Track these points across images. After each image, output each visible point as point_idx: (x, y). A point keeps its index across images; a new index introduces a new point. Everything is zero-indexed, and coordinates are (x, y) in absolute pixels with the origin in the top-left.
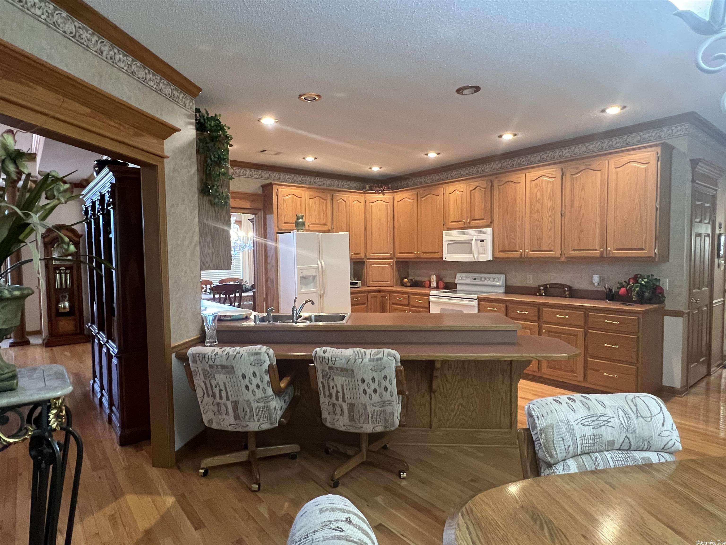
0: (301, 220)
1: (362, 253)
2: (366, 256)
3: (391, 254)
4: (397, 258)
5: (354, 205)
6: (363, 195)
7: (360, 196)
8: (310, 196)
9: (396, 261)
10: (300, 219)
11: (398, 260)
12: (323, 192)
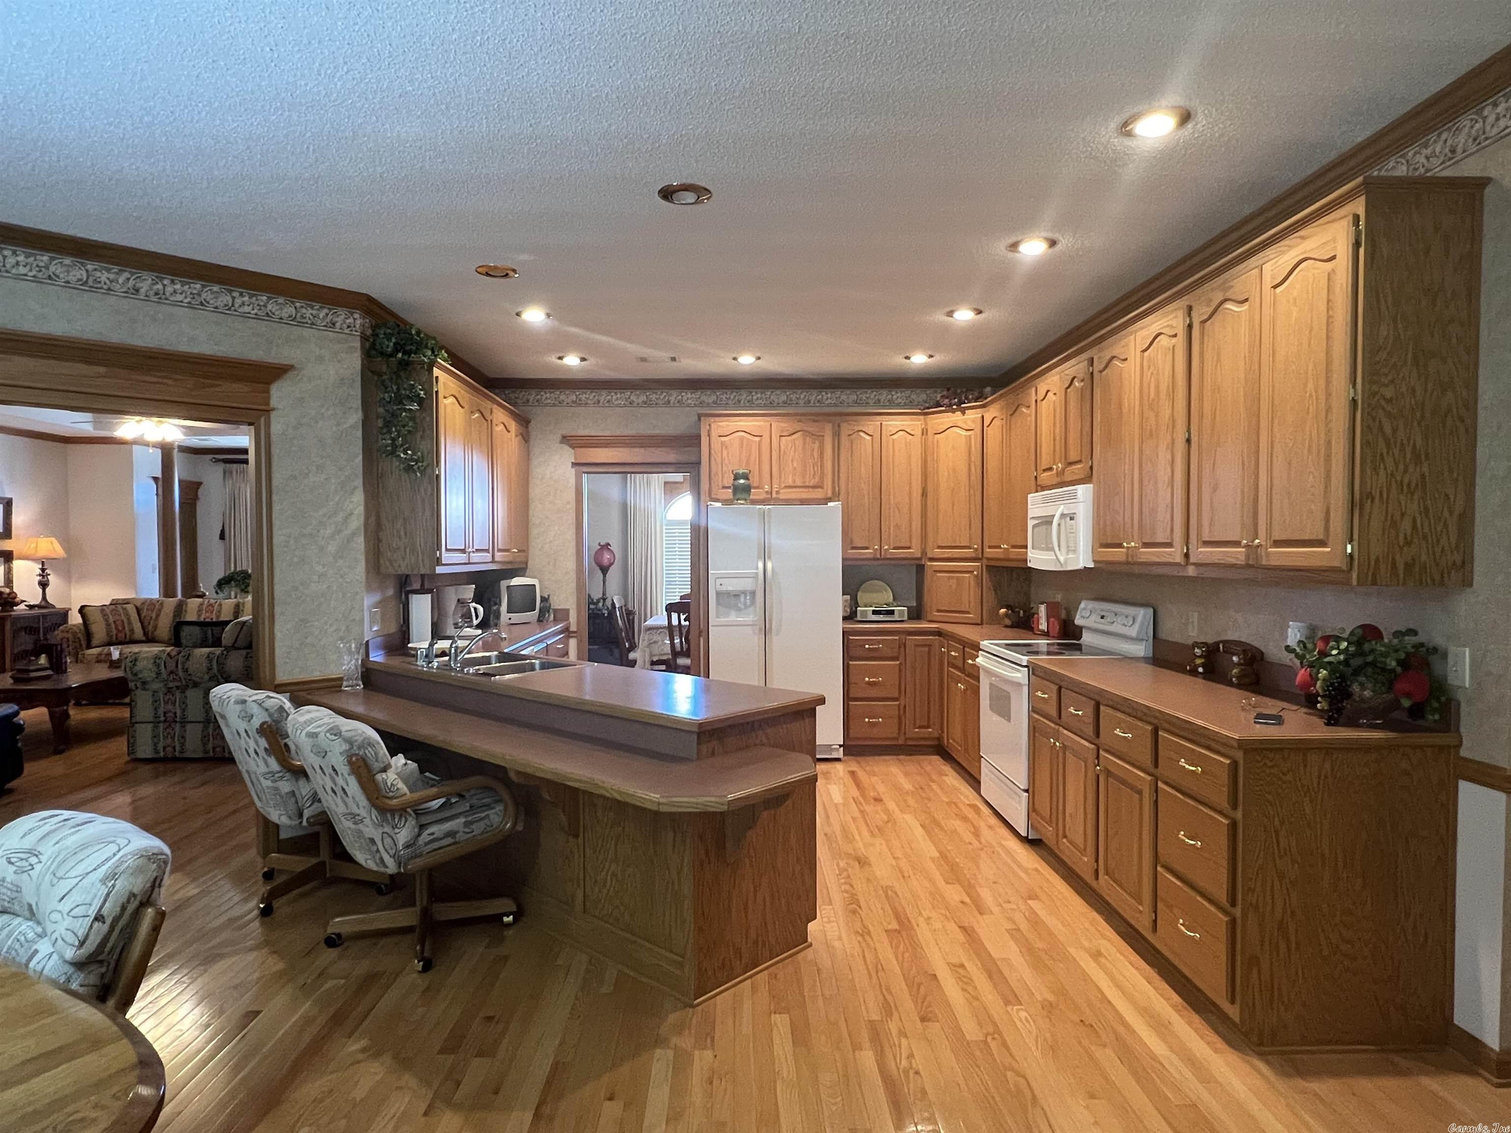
0: (742, 481)
1: (913, 545)
2: (924, 553)
3: (976, 549)
4: (988, 559)
5: (893, 440)
6: (922, 417)
7: (912, 420)
8: (782, 431)
9: (987, 566)
10: (739, 479)
11: (993, 563)
12: (814, 421)
